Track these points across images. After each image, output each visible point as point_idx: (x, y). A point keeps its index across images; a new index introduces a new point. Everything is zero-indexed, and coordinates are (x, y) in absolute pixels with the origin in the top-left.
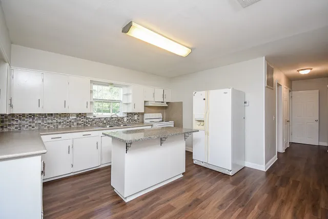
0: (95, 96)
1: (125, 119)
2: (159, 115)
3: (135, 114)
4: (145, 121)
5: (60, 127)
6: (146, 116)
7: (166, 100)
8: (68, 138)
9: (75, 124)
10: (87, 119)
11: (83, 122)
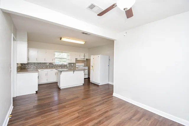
0: (56, 56)
1: (68, 65)
2: (83, 64)
3: (72, 63)
4: (76, 66)
5: (43, 67)
6: (77, 64)
7: (86, 58)
8: (46, 71)
9: (49, 66)
10: (53, 65)
11: (51, 66)
